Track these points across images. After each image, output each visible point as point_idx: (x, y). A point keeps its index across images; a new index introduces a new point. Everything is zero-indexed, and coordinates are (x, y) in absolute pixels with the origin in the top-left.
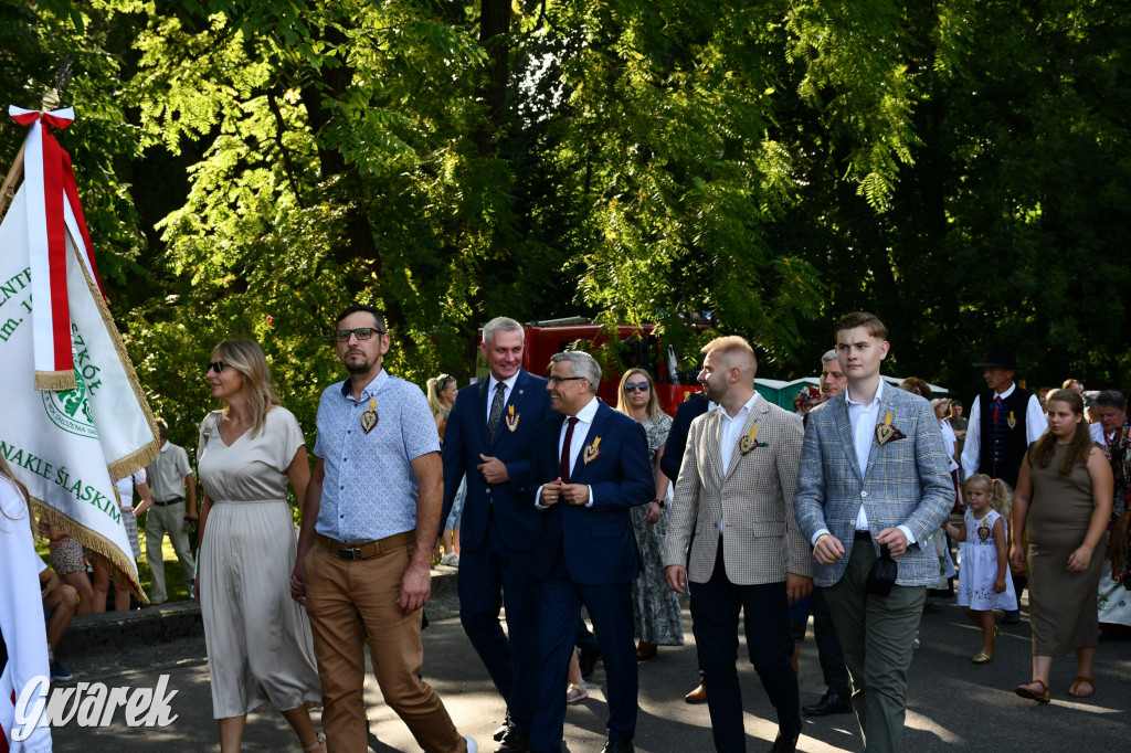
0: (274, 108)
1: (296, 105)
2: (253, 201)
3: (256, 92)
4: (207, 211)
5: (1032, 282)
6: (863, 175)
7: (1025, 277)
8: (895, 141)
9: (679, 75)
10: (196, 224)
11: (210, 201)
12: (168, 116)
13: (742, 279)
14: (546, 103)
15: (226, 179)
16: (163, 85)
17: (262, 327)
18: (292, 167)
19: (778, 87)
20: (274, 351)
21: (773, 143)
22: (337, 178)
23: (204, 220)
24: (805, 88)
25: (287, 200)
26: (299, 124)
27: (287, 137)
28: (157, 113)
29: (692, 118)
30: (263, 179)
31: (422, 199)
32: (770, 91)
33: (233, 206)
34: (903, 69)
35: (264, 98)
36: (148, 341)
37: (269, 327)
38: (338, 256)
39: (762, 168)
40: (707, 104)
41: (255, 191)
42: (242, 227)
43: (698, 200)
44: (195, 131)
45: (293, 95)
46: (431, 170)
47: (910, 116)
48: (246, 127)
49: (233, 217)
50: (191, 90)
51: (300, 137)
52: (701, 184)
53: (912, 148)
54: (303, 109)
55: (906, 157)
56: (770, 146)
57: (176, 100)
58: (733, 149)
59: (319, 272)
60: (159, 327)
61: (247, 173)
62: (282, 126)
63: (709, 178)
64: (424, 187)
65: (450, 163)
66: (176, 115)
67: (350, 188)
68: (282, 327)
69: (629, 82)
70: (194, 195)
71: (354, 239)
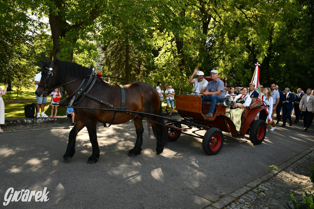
0: (171, 44)
1: (175, 43)
2: (167, 57)
3: (169, 41)
4: (161, 58)
5: (283, 76)
6: (259, 58)
7: (282, 75)
8: (265, 53)
9: (233, 41)
10: (159, 59)
11: (161, 56)
12: (157, 44)
13: (240, 72)
14: (209, 45)
15: (164, 53)
16: (156, 40)
17: (169, 75)
18: (173, 52)
19: (247, 44)
20: (170, 78)
21: (246, 52)
22: (180, 54)
23: (160, 59)
24: (251, 44)
25: (172, 57)
26: (175, 46)
27: (173, 48)
28: (155, 44)
29: (234, 48)
30: (169, 53)
31: (192, 58)
32: (246, 44)
33: (164, 57)
34: (267, 42)
35: (170, 42)
36: (153, 76)
37: (170, 75)
38: (179, 65)
39: (244, 56)
40: (237, 46)
41: (168, 55)
42: (166, 60)
43: (234, 60)
44: (160, 46)
45: (174, 42)
46: (194, 54)
47: (267, 49)
48: (167, 46)
49: (164, 59)
50: (160, 40)
51: (175, 48)
52: (235, 58)
53: (267, 54)
54: (176, 44)
55: (266, 55)
56: (246, 53)
57: (158, 42)
58: (240, 53)
59: (177, 67)
60: (155, 74)
61: (167, 53)
62: (172, 46)
63: (236, 57)
64: (193, 56)
65: (198, 53)
66: (158, 44)
67: (182, 56)
68: (172, 75)
69: (225, 42)
70: (159, 56)
71: (182, 63)
